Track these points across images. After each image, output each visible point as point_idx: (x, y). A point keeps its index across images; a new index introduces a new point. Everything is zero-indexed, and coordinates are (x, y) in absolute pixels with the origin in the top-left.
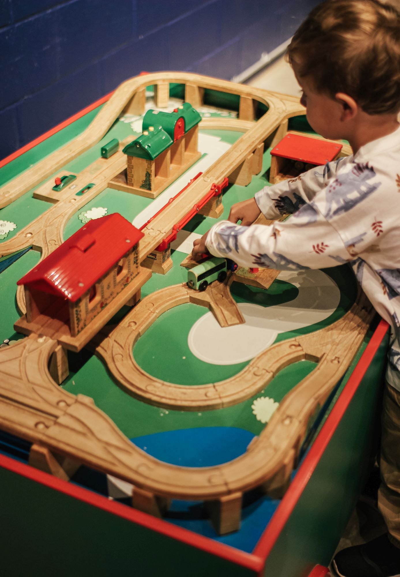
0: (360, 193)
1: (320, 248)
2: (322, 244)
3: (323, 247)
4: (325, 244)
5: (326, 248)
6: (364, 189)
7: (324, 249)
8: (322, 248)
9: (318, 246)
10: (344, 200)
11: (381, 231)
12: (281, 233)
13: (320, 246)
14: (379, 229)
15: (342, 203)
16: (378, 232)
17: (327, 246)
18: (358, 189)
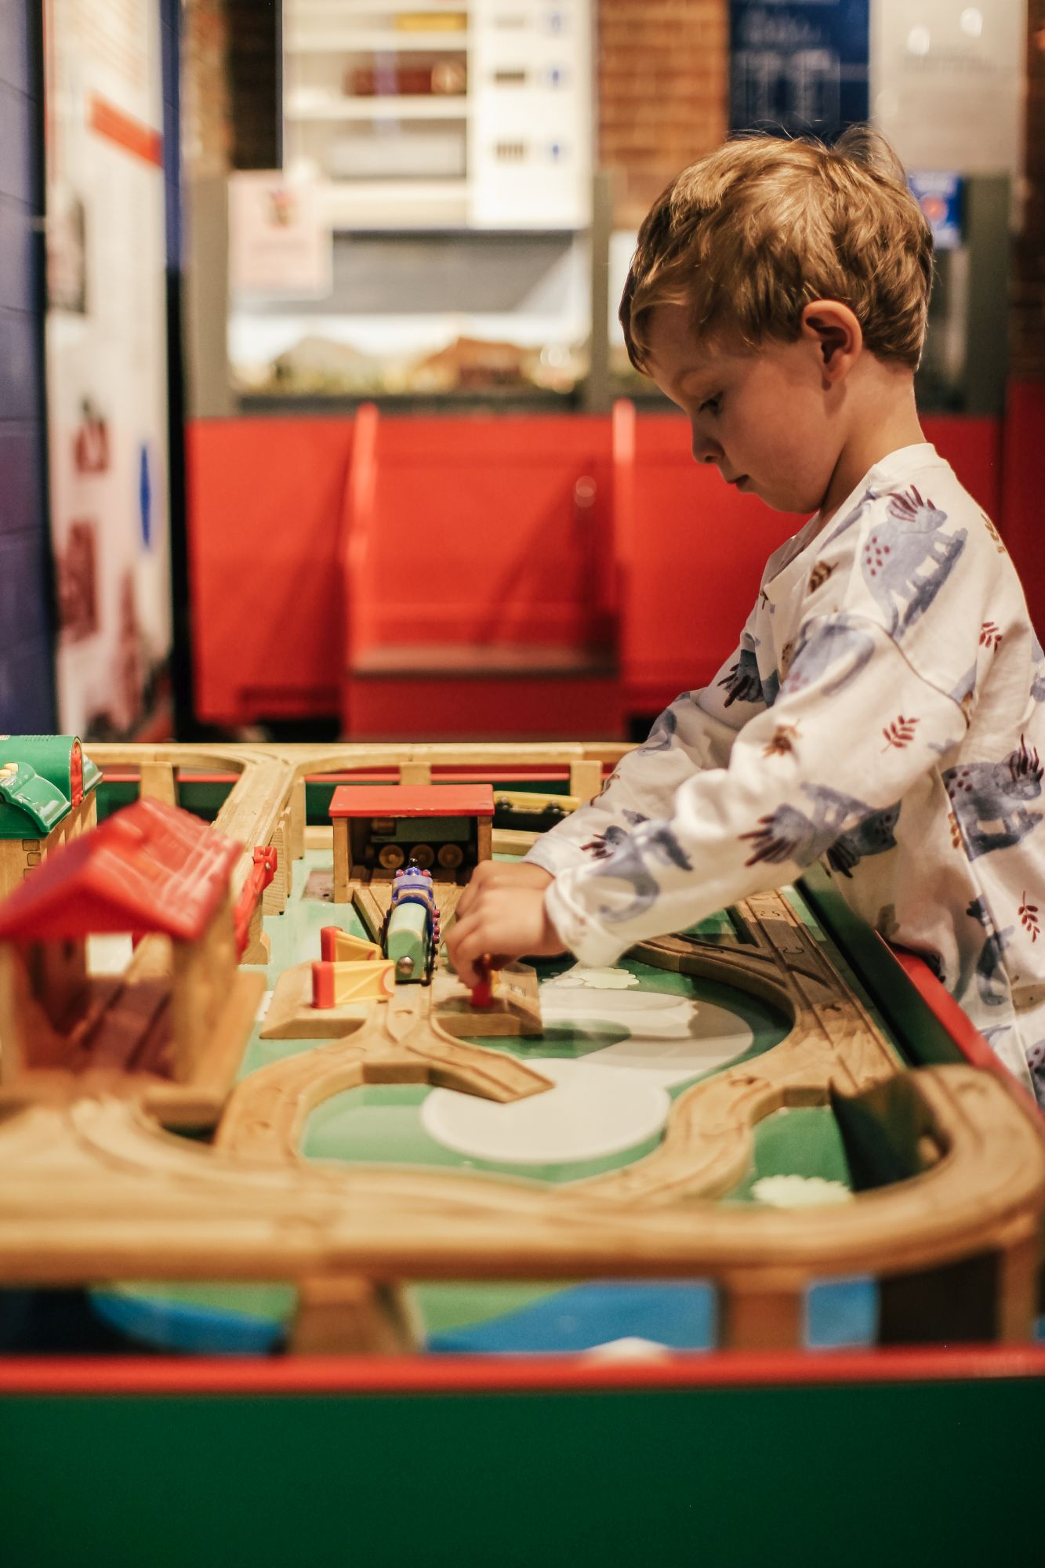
0: (938, 561)
1: (900, 733)
2: (902, 721)
3: (907, 725)
4: (907, 718)
5: (913, 726)
6: (941, 549)
7: (910, 730)
8: (904, 729)
9: (894, 729)
10: (915, 584)
11: (999, 638)
12: (800, 729)
13: (898, 726)
14: (994, 635)
15: (914, 591)
16: (993, 641)
17: (912, 721)
18: (930, 551)
